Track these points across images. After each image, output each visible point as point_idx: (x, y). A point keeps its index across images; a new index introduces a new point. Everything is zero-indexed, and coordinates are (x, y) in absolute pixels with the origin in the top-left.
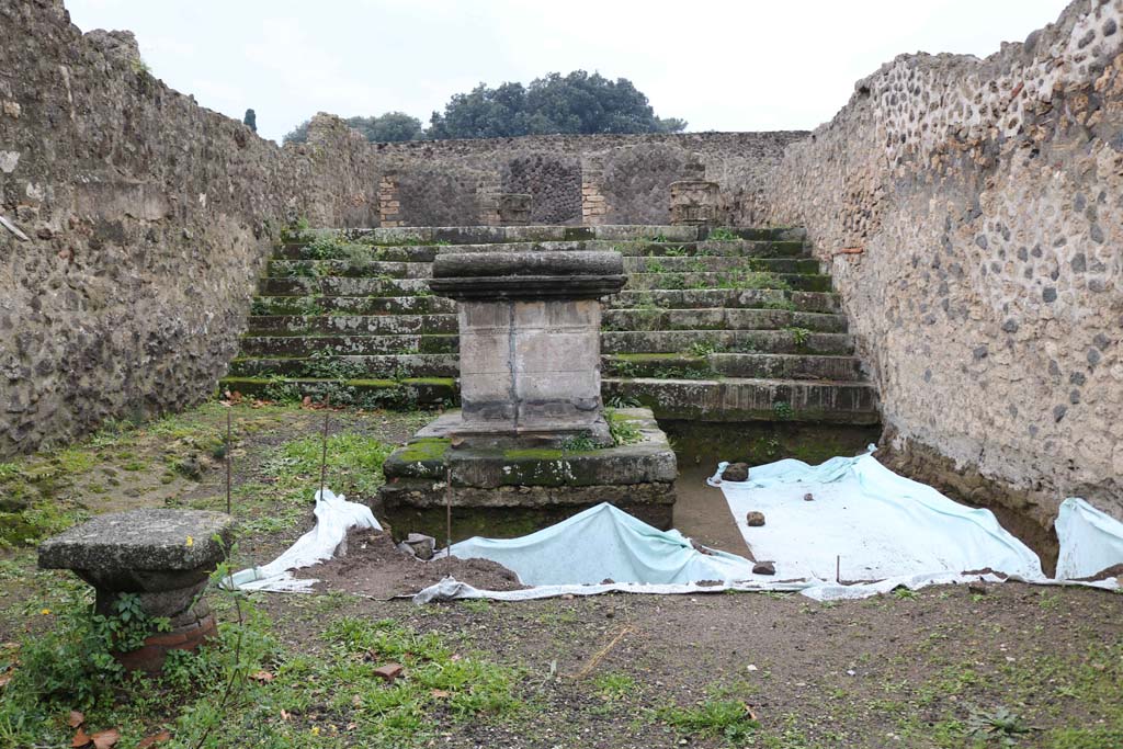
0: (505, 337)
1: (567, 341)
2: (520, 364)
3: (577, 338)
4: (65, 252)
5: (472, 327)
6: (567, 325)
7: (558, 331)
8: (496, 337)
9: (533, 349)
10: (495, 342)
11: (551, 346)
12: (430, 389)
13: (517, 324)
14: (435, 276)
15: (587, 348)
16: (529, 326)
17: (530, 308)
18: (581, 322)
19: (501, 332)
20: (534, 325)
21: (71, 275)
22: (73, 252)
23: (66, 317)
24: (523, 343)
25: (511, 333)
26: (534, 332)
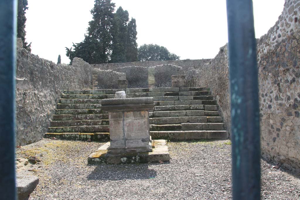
0: (122, 122)
1: (139, 122)
2: (126, 129)
3: (141, 122)
5: (113, 119)
6: (139, 118)
7: (136, 120)
8: (119, 122)
9: (129, 124)
10: (119, 123)
11: (134, 124)
12: (104, 135)
13: (125, 118)
14: (102, 105)
15: (145, 124)
16: (128, 118)
17: (129, 113)
18: (143, 117)
19: (121, 121)
20: (129, 118)
24: (127, 123)
25: (123, 120)
26: (130, 120)
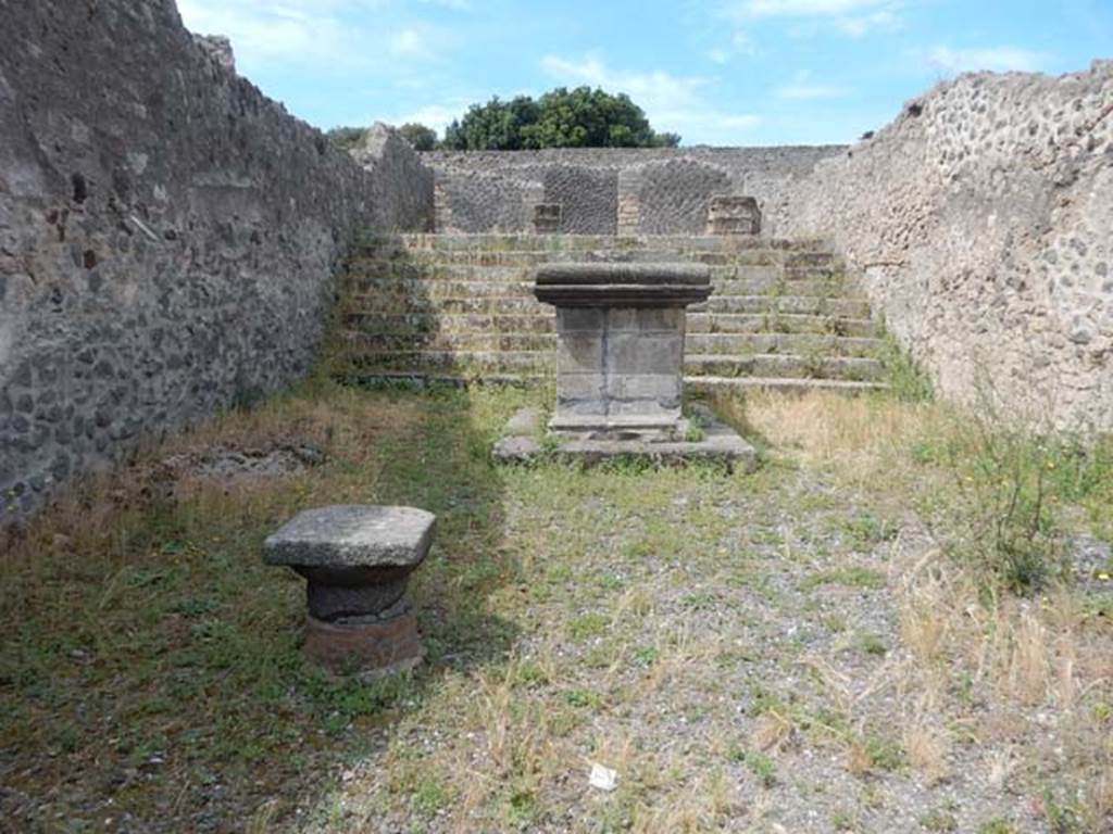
0: (598, 341)
1: (655, 345)
2: (611, 365)
3: (663, 342)
4: (188, 252)
6: (656, 330)
7: (647, 335)
8: (591, 340)
10: (589, 345)
11: (641, 349)
13: (611, 329)
14: (539, 283)
15: (673, 352)
16: (620, 330)
17: (623, 314)
18: (668, 328)
19: (595, 337)
20: (625, 329)
21: (192, 275)
22: (195, 253)
23: (190, 313)
24: (615, 347)
25: (604, 337)
26: (626, 337)
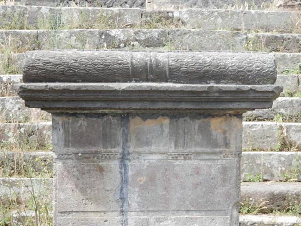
0: (114, 165)
1: (197, 171)
2: (133, 200)
3: (210, 167)
5: (72, 150)
6: (199, 149)
7: (186, 157)
8: (103, 164)
9: (152, 179)
10: (101, 169)
11: (176, 176)
13: (131, 147)
15: (224, 180)
16: (146, 149)
17: (150, 125)
18: (216, 145)
19: (109, 157)
20: (153, 148)
24: (139, 173)
25: (124, 158)
